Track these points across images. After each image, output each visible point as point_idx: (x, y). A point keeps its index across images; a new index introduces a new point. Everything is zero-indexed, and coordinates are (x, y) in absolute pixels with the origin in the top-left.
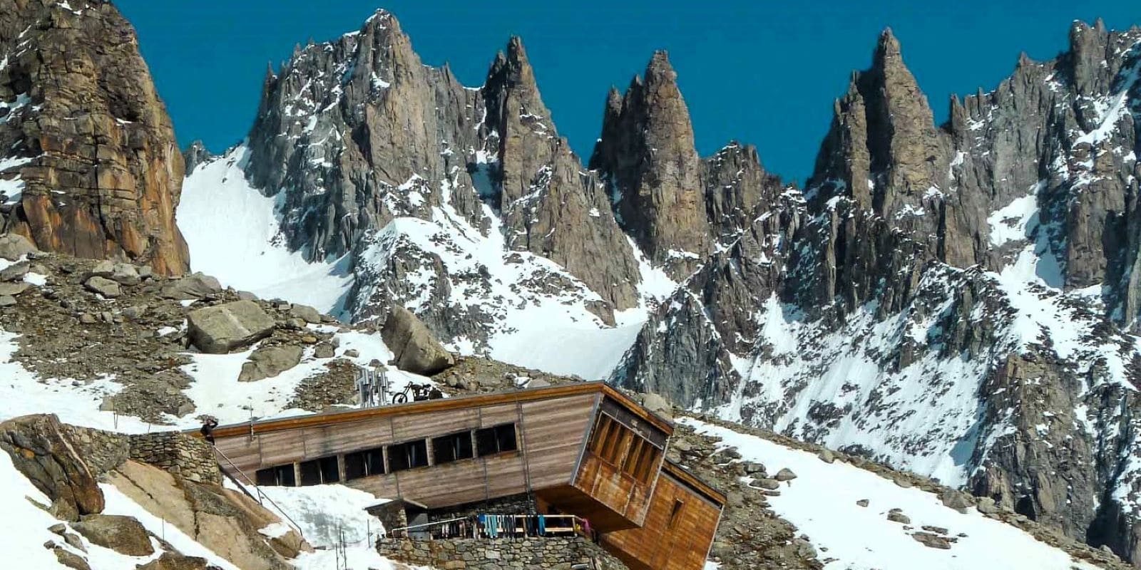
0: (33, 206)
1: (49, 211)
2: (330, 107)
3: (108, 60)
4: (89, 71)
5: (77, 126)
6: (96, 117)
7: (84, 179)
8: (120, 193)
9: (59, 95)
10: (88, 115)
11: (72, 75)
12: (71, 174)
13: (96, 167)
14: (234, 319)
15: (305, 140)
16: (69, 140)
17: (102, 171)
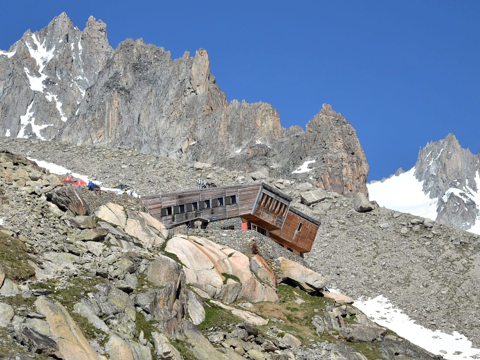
0: (324, 177)
1: (328, 179)
2: (436, 159)
3: (348, 139)
4: (342, 141)
5: (337, 156)
6: (343, 154)
7: (339, 170)
8: (348, 174)
9: (333, 148)
10: (340, 153)
11: (337, 142)
12: (335, 169)
13: (342, 167)
14: (314, 195)
15: (429, 168)
16: (335, 160)
17: (343, 168)
